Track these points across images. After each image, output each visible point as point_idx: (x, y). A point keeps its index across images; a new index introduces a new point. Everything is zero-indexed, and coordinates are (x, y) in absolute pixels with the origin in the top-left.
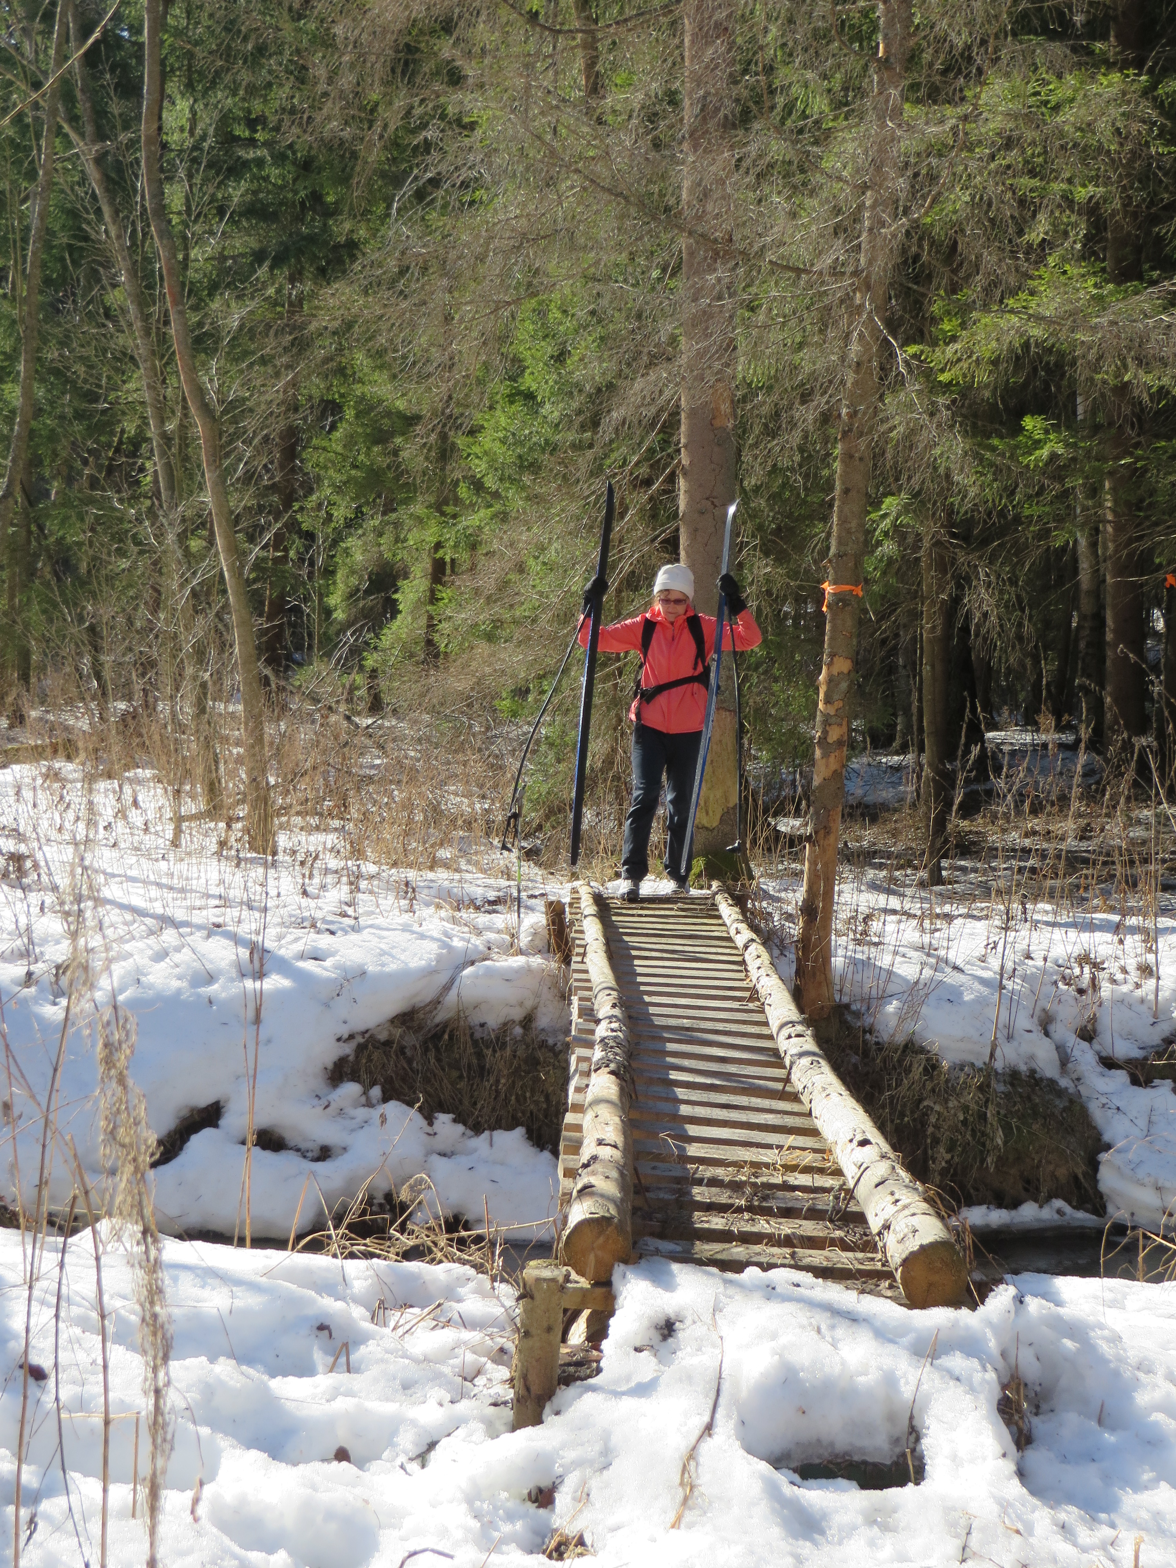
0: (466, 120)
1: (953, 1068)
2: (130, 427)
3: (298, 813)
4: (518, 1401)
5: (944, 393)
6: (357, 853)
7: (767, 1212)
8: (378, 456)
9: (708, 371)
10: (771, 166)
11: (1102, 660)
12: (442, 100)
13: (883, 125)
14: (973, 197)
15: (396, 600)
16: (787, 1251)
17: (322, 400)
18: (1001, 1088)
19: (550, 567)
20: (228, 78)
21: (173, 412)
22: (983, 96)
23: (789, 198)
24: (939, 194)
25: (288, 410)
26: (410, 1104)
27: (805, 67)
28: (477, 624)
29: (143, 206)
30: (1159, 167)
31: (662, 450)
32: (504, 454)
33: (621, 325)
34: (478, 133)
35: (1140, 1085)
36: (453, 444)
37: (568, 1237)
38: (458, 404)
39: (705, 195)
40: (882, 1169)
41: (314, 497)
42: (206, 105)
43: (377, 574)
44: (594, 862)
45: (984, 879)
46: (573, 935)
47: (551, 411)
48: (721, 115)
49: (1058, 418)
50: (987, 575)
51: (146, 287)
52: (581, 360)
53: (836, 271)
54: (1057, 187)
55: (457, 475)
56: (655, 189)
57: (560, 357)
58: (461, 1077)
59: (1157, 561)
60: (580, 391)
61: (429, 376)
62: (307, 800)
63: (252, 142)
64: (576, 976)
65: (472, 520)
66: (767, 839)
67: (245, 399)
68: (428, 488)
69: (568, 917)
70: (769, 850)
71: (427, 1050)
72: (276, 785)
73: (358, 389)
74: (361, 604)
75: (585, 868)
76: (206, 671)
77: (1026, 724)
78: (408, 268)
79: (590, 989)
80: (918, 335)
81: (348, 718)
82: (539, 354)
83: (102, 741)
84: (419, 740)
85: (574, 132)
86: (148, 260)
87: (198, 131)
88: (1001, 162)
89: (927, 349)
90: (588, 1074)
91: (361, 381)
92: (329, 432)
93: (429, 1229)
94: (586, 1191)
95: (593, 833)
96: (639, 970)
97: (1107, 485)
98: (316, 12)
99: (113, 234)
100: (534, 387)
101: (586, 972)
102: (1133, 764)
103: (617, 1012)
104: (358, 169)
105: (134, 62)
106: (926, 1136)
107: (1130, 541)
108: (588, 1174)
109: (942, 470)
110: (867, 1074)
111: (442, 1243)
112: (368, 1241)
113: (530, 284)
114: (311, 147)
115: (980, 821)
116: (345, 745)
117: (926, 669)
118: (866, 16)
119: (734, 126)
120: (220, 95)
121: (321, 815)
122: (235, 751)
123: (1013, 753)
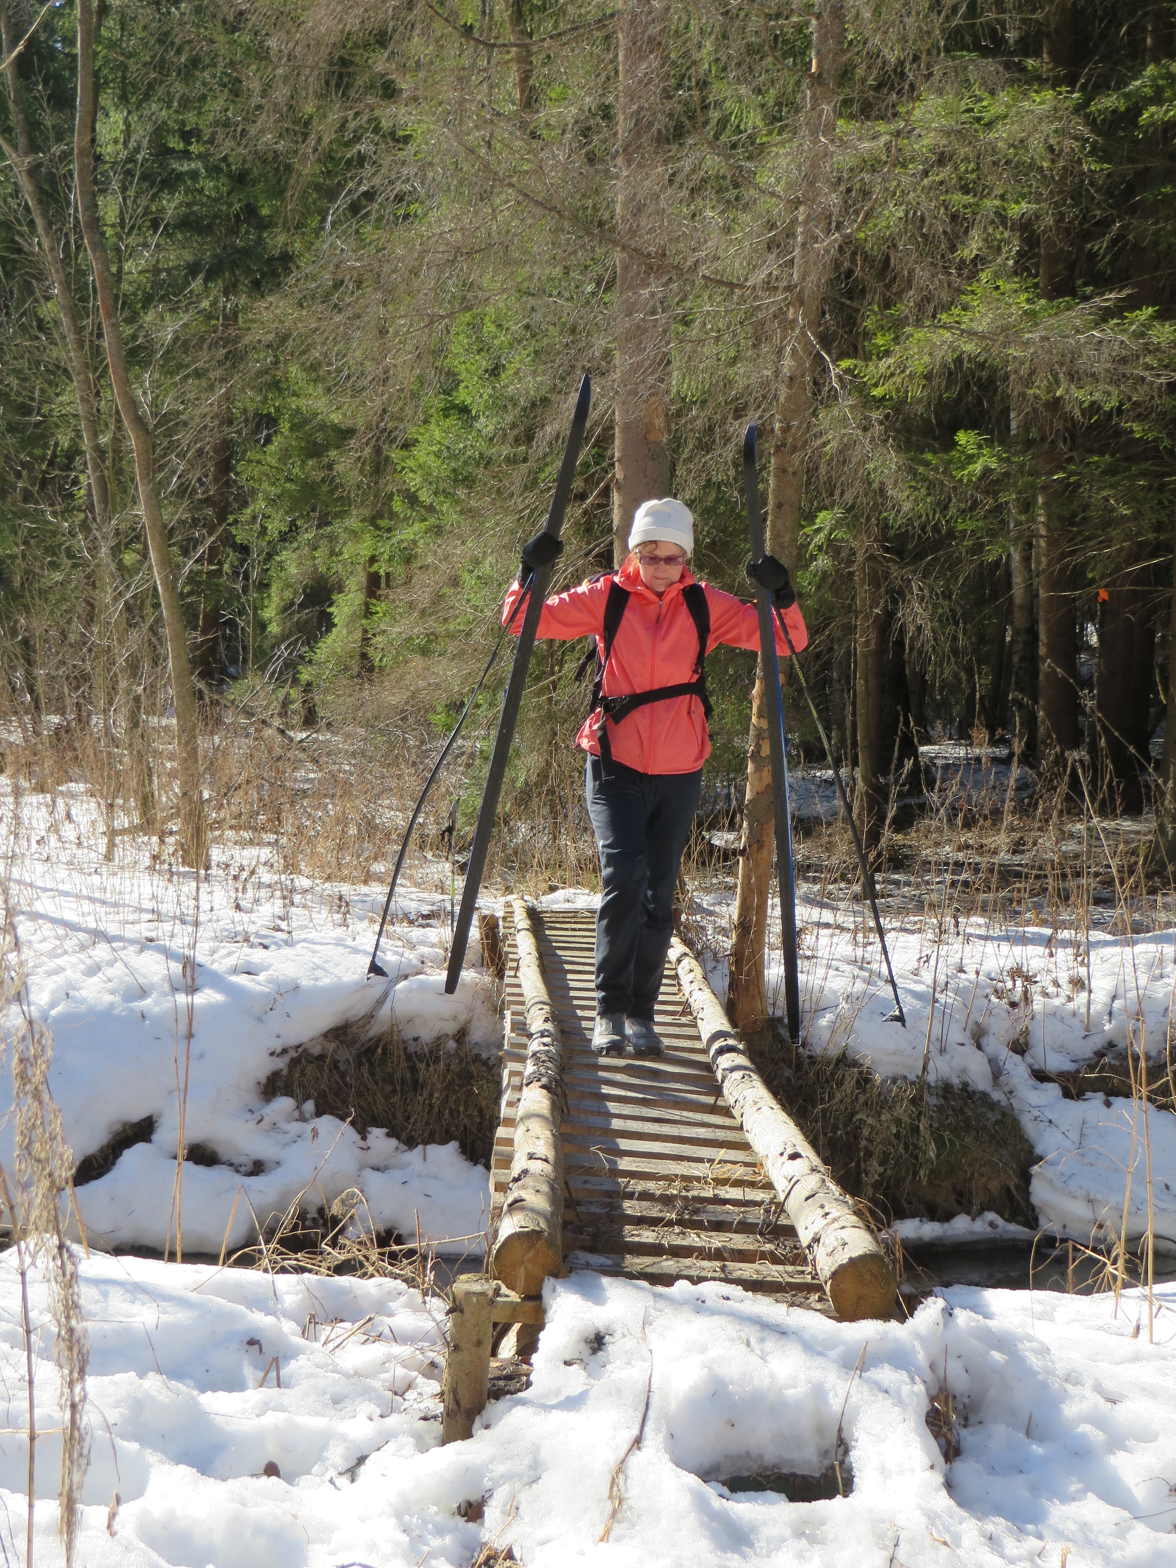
0: (401, 133)
1: (884, 1081)
2: (64, 441)
3: (231, 827)
4: (448, 1415)
5: (878, 408)
6: (291, 867)
7: (697, 1226)
8: (312, 470)
9: (642, 386)
10: (704, 181)
11: (1035, 673)
12: (377, 113)
13: (816, 141)
14: (907, 213)
15: (331, 614)
16: (718, 1264)
17: (256, 414)
18: (933, 1101)
19: (484, 580)
20: (161, 91)
21: (107, 425)
22: (917, 112)
23: (722, 212)
24: (872, 209)
25: (222, 423)
26: (343, 1118)
27: (739, 82)
28: (410, 638)
29: (76, 218)
30: (1091, 184)
31: (597, 463)
32: (439, 467)
33: (556, 338)
34: (411, 148)
35: (1072, 1098)
36: (387, 458)
37: (499, 1250)
38: (392, 418)
39: (639, 210)
40: (812, 1182)
41: (248, 511)
42: (140, 117)
43: (312, 588)
44: (528, 875)
45: (917, 892)
46: (506, 949)
47: (486, 425)
48: (654, 129)
49: (991, 433)
50: (921, 589)
51: (80, 300)
52: (516, 373)
53: (769, 286)
54: (991, 204)
55: (390, 488)
56: (590, 203)
57: (495, 372)
58: (394, 1091)
59: (1090, 575)
60: (515, 405)
61: (364, 389)
62: (240, 815)
63: (186, 155)
64: (509, 990)
65: (407, 533)
66: (701, 853)
67: (179, 413)
68: (363, 502)
69: (502, 931)
70: (704, 864)
71: (360, 1064)
72: (209, 801)
73: (294, 403)
74: (296, 617)
75: (520, 882)
76: (139, 684)
77: (960, 738)
78: (342, 282)
79: (522, 1003)
80: (852, 351)
81: (282, 732)
82: (473, 368)
83: (35, 754)
84: (354, 755)
85: (507, 146)
86: (81, 273)
87: (132, 144)
88: (933, 178)
89: (860, 363)
90: (520, 1088)
91: (295, 394)
92: (264, 445)
93: (360, 1243)
94: (516, 1205)
95: (527, 846)
96: (572, 984)
97: (1040, 500)
98: (250, 25)
99: (46, 246)
100: (468, 401)
101: (519, 986)
102: (1066, 778)
103: (549, 1026)
104: (292, 182)
105: (67, 73)
106: (859, 1150)
107: (1064, 555)
108: (519, 1188)
109: (875, 485)
110: (800, 1087)
111: (374, 1258)
112: (299, 1255)
113: (464, 298)
114: (244, 161)
115: (913, 835)
116: (279, 759)
117: (860, 684)
118: (800, 31)
119: (668, 141)
120: (154, 107)
121: (254, 829)
122: (168, 765)
123: (946, 767)
